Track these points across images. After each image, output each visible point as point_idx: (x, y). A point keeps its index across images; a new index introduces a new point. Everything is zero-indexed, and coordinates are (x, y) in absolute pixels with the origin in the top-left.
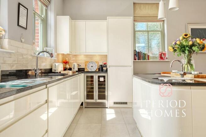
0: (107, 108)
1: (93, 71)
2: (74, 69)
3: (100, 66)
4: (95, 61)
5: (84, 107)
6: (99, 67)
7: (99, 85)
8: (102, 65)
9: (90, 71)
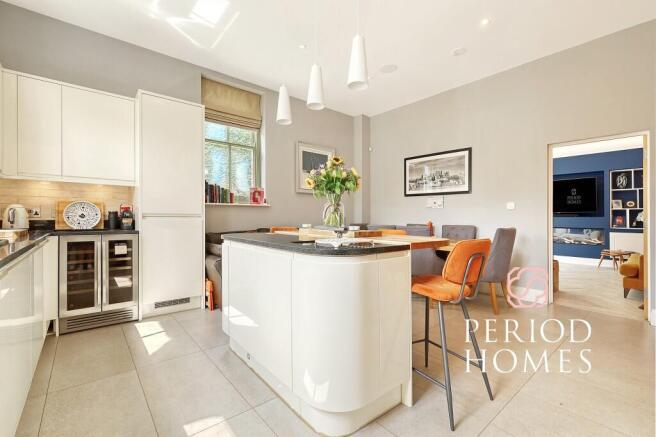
0: (137, 321)
1: (85, 228)
2: (12, 223)
3: (112, 216)
4: (95, 201)
5: (57, 334)
6: (107, 218)
7: (112, 264)
8: (116, 213)
9: (75, 228)
